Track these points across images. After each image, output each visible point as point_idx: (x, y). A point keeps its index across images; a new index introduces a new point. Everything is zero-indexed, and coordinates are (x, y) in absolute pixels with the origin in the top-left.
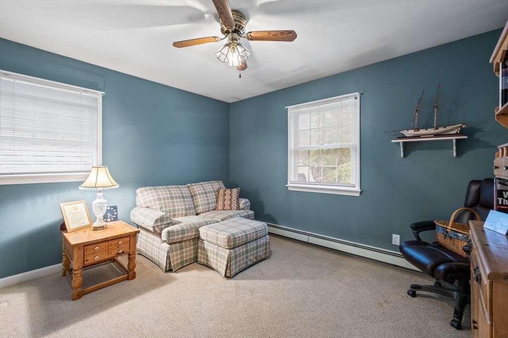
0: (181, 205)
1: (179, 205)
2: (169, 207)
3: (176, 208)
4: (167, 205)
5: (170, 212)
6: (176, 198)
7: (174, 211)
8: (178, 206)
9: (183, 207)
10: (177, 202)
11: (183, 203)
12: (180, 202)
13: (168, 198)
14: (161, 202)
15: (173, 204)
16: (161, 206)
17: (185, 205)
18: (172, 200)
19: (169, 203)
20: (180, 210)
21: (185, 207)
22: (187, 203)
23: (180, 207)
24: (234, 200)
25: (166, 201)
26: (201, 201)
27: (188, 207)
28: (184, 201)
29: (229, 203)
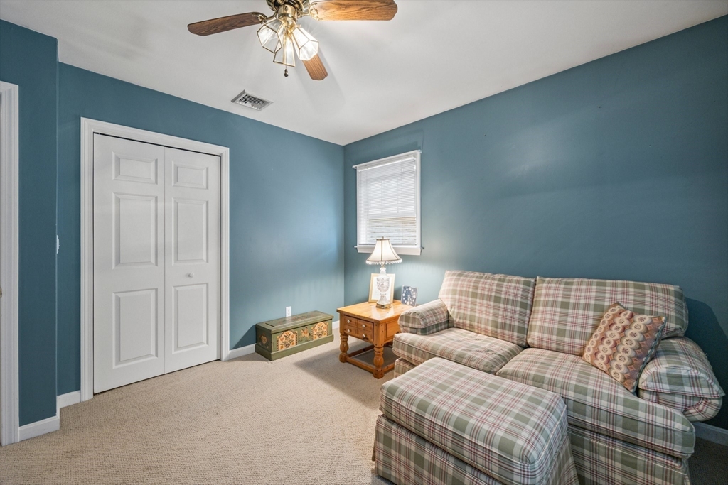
0: (487, 313)
1: (483, 313)
2: (466, 309)
3: (477, 315)
4: (463, 305)
5: (465, 319)
6: (482, 296)
7: (472, 318)
8: (481, 312)
9: (491, 318)
10: (481, 305)
11: (491, 311)
12: (488, 306)
13: (467, 294)
14: (454, 296)
15: (474, 307)
16: (453, 303)
17: (496, 315)
18: (474, 299)
19: (466, 302)
20: (483, 321)
21: (495, 319)
22: (501, 313)
23: (484, 316)
24: (625, 351)
25: (464, 298)
26: (543, 320)
27: (500, 320)
28: (497, 308)
29: (609, 352)
